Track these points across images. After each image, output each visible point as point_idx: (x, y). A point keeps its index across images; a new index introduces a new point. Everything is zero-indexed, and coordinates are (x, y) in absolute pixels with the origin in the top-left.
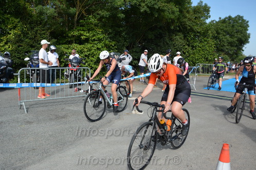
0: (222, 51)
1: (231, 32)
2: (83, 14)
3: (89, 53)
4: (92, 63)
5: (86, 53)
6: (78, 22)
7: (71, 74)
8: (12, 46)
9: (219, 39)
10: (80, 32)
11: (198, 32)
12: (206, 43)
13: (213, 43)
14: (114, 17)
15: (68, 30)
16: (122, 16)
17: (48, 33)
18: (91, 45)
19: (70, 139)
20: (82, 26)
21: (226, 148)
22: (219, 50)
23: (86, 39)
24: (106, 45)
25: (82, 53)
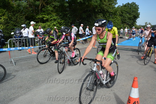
0: (125, 23)
1: (130, 12)
2: (44, 5)
6: (41, 10)
7: (39, 41)
8: (3, 26)
9: (123, 16)
10: (43, 15)
11: (111, 13)
12: (116, 18)
13: (120, 19)
14: (62, 6)
15: (36, 15)
16: (67, 5)
17: (24, 17)
18: (50, 23)
19: (42, 79)
20: (44, 12)
21: (136, 80)
22: (123, 22)
23: (47, 19)
24: (59, 23)
25: (45, 28)
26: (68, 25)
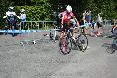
3: (36, 12)
4: (38, 18)
5: (34, 12)
12: (109, 4)
18: (37, 7)
23: (34, 2)
24: (47, 7)
25: (32, 12)
26: (56, 10)
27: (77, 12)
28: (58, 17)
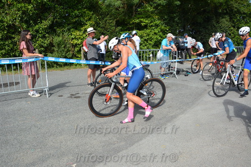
3: (147, 37)
4: (150, 46)
5: (145, 38)
27: (205, 36)
28: (178, 43)
